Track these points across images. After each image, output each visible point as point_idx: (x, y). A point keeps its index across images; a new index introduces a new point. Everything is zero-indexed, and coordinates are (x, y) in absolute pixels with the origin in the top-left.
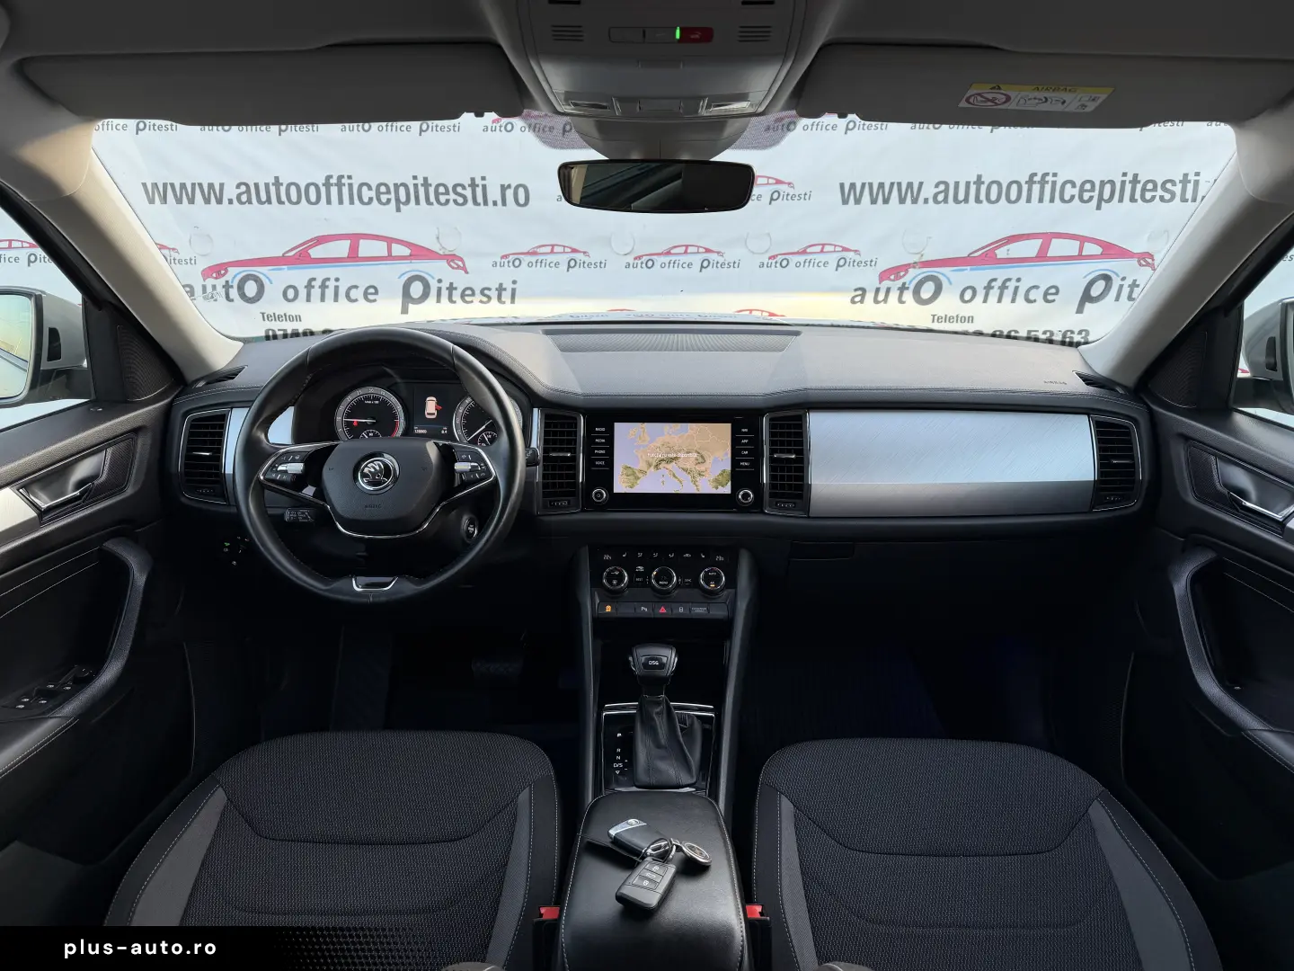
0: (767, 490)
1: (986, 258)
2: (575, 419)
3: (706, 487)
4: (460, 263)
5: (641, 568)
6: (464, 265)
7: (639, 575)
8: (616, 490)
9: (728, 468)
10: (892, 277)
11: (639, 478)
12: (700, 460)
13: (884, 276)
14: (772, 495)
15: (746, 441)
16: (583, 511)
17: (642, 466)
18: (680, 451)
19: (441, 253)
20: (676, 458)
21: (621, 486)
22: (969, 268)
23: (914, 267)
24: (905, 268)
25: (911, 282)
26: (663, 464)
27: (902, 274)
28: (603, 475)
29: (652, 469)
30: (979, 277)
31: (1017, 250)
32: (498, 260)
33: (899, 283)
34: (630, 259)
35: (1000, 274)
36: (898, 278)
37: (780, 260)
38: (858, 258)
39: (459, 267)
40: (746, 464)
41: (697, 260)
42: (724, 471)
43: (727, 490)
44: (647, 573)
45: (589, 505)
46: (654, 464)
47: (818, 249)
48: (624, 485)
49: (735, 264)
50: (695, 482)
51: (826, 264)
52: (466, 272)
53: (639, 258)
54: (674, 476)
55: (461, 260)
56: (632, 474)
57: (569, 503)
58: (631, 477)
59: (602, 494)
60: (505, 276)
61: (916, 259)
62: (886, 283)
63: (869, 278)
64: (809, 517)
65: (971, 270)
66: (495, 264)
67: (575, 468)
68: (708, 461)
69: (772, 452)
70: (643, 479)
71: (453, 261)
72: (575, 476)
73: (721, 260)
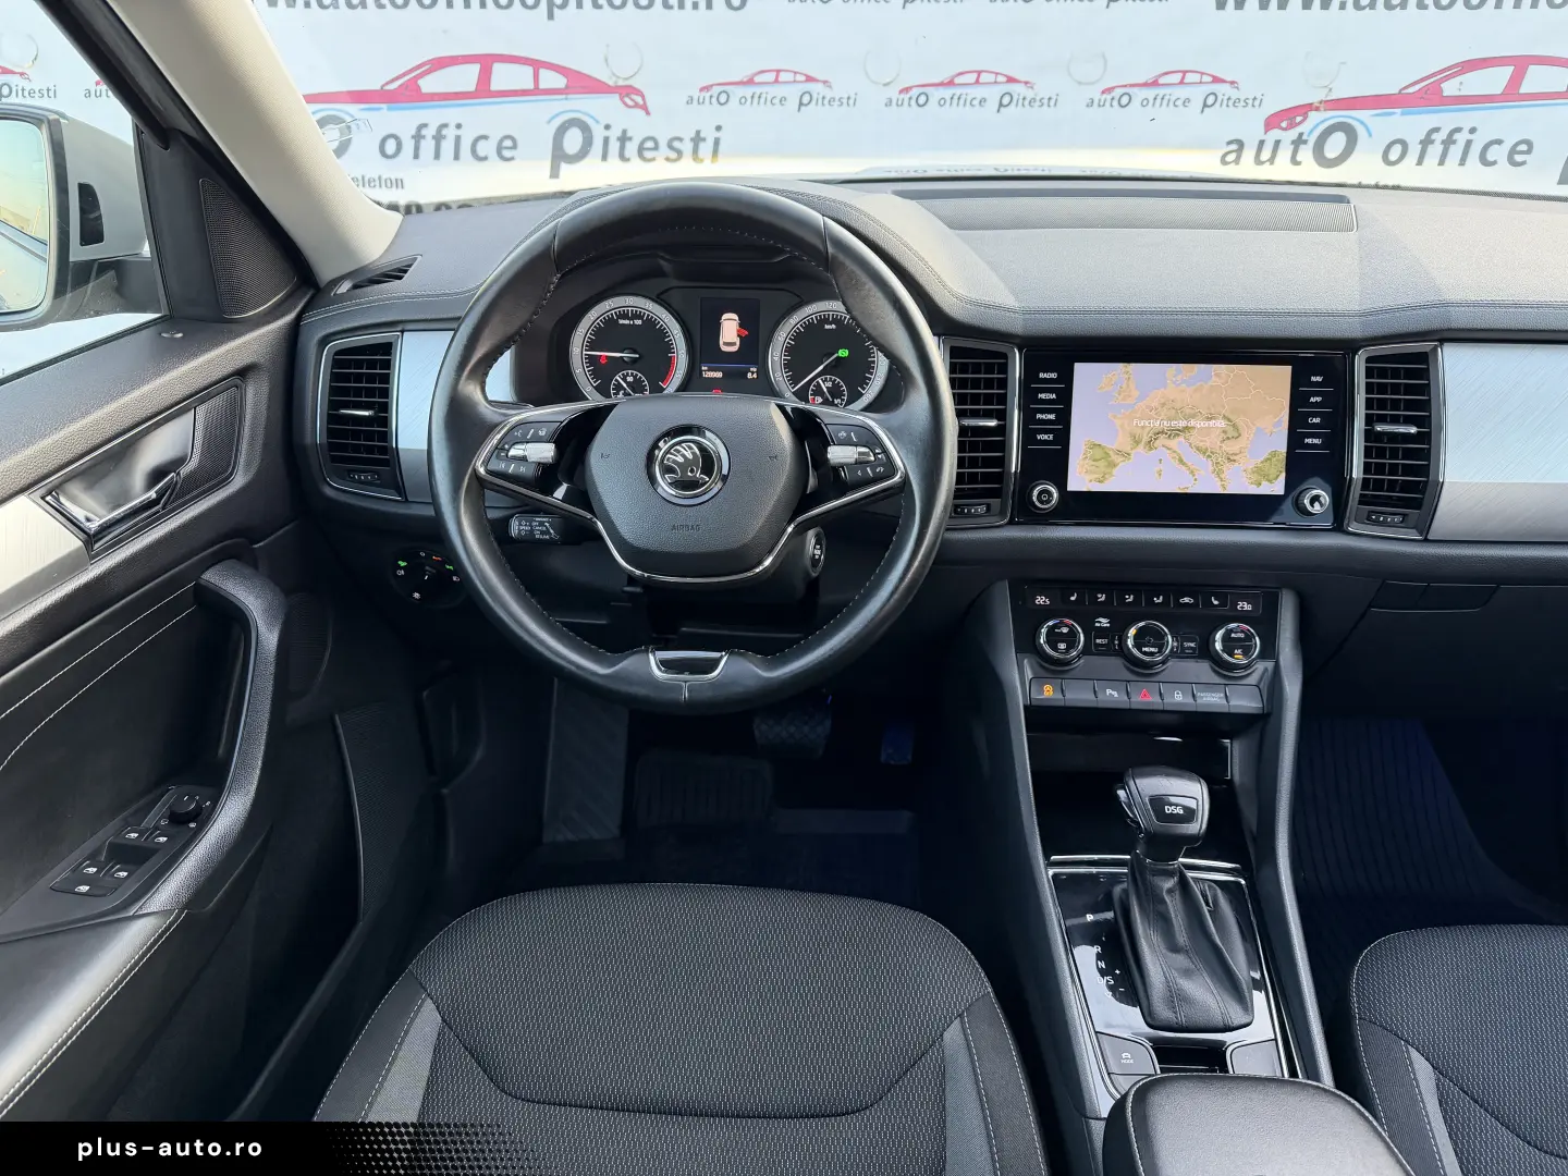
0: (1356, 492)
1: (1427, 95)
2: (1004, 356)
3: (1239, 483)
4: (639, 100)
5: (1104, 622)
6: (645, 103)
7: (1102, 632)
8: (1072, 486)
9: (1283, 449)
10: (1284, 125)
11: (1115, 465)
12: (1231, 433)
13: (1272, 122)
14: (1363, 500)
15: (1319, 399)
16: (1011, 523)
17: (1122, 442)
18: (1194, 416)
19: (611, 83)
20: (1187, 428)
21: (1081, 478)
22: (1398, 111)
23: (1317, 109)
24: (1305, 109)
25: (1312, 131)
26: (1162, 440)
27: (1299, 119)
28: (1051, 459)
29: (1140, 449)
30: (1411, 125)
31: (1474, 83)
32: (696, 94)
33: (1293, 134)
34: (893, 92)
35: (1446, 120)
36: (1291, 126)
37: (1118, 96)
38: (1234, 94)
39: (636, 105)
40: (1316, 441)
41: (993, 94)
42: (1274, 454)
43: (1278, 488)
44: (1119, 630)
45: (1026, 513)
46: (1145, 439)
47: (1176, 78)
48: (1088, 477)
49: (1051, 101)
50: (1219, 474)
51: (1186, 102)
52: (648, 113)
53: (906, 90)
54: (1181, 461)
55: (638, 92)
56: (1104, 459)
57: (988, 506)
58: (1102, 464)
59: (1050, 494)
60: (705, 118)
61: (1320, 95)
62: (1275, 134)
63: (1250, 126)
64: (1426, 540)
65: (1403, 114)
66: (690, 101)
67: (1003, 446)
68: (1245, 435)
69: (1369, 420)
70: (1122, 464)
71: (627, 95)
72: (1002, 462)
73: (1030, 94)
